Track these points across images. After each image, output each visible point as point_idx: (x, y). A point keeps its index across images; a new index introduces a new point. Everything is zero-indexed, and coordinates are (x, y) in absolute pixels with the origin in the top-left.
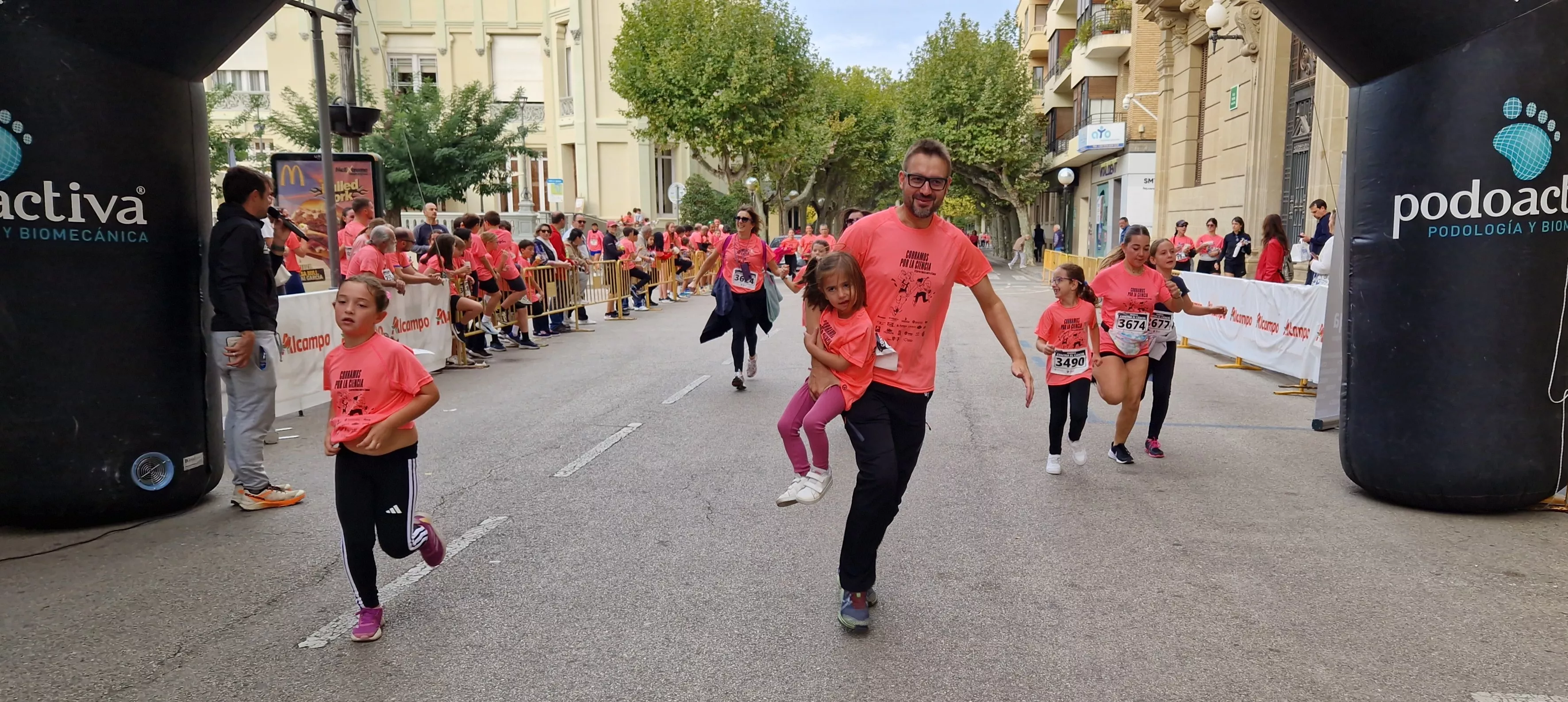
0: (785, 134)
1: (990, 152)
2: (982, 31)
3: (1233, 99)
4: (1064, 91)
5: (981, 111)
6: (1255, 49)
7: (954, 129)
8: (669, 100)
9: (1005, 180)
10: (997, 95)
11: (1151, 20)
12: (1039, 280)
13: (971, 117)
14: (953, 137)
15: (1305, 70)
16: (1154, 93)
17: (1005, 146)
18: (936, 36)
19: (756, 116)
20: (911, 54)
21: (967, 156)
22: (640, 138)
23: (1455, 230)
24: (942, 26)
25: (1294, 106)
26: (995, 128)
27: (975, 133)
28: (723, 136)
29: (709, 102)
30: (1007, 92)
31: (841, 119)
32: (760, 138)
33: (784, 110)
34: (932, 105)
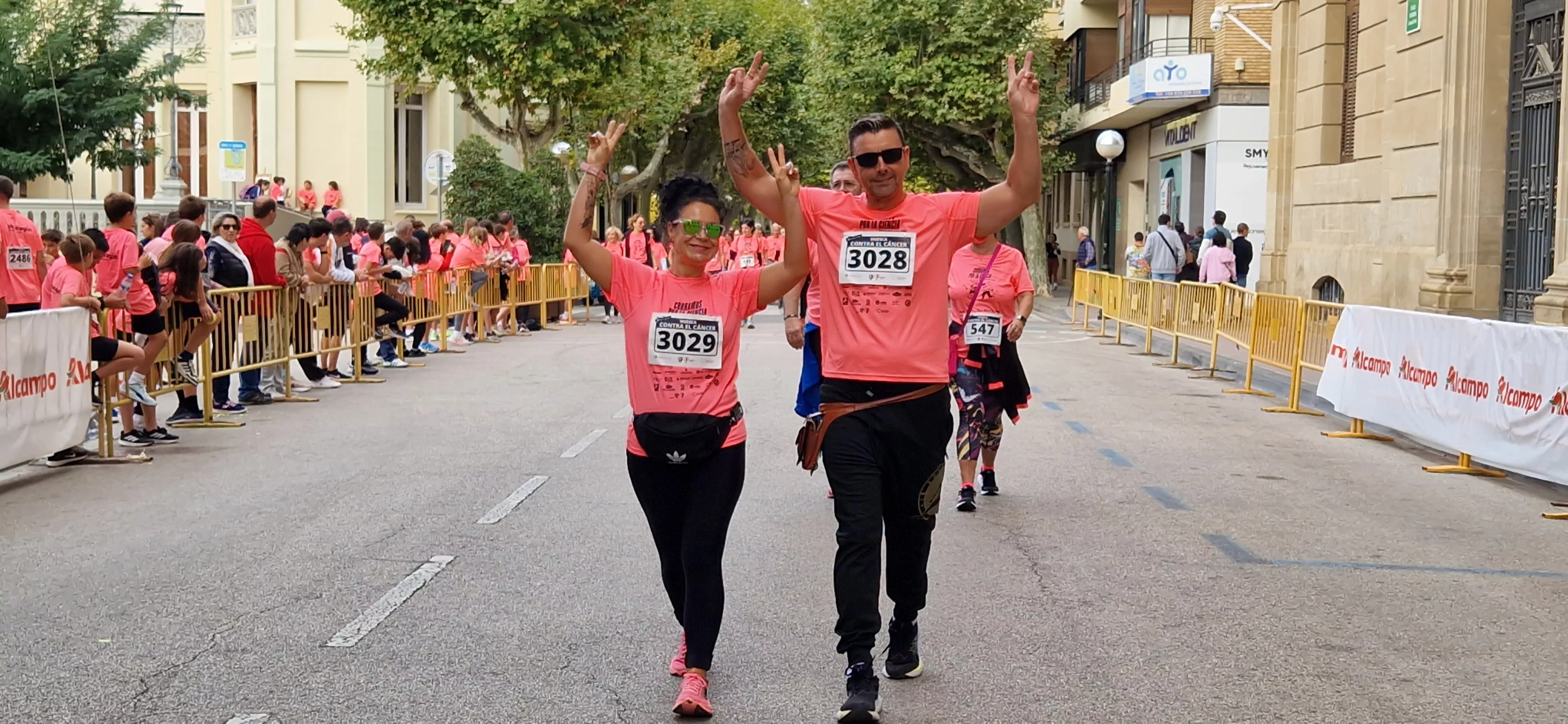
0: (622, 68)
1: (975, 103)
5: (958, 33)
7: (910, 65)
8: (427, 12)
9: (998, 151)
12: (1064, 321)
13: (940, 43)
14: (910, 78)
16: (1266, 5)
17: (1001, 92)
19: (574, 38)
21: (934, 110)
22: (372, 74)
26: (984, 63)
27: (948, 71)
28: (517, 71)
29: (495, 14)
32: (579, 74)
33: (622, 29)
34: (874, 23)
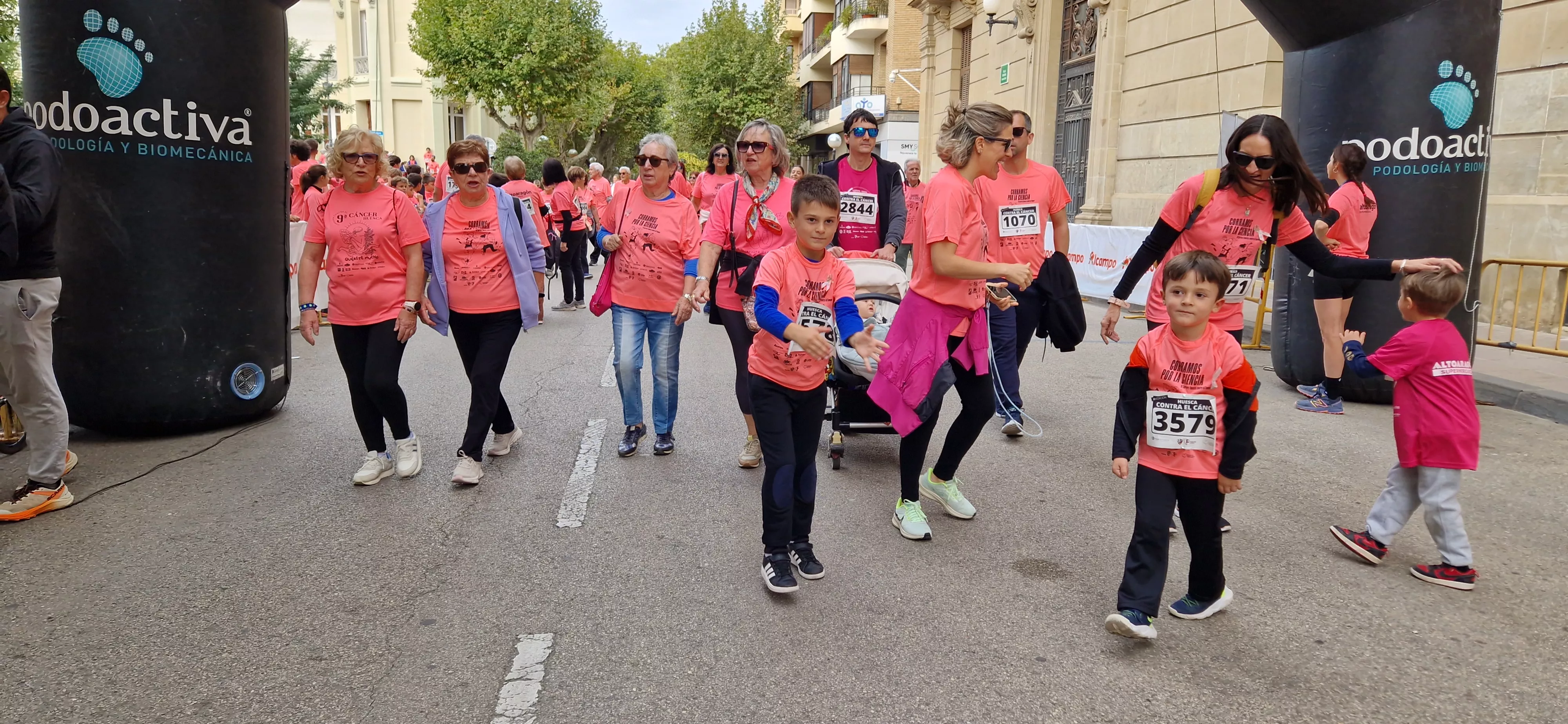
0: (577, 96)
2: (750, 10)
3: (1003, 75)
4: (823, 67)
5: (751, 82)
6: (1031, 32)
7: (727, 97)
8: (471, 62)
10: (765, 68)
11: (913, 7)
13: (742, 87)
15: (1076, 51)
16: (917, 70)
18: (711, 14)
19: (553, 79)
20: (686, 29)
21: (739, 122)
22: (439, 96)
23: (1397, 169)
24: (715, 5)
25: (1066, 82)
26: (765, 98)
27: (746, 101)
28: (523, 96)
29: (510, 65)
30: (773, 66)
31: (618, 86)
32: (555, 99)
33: (578, 75)
34: (708, 75)
